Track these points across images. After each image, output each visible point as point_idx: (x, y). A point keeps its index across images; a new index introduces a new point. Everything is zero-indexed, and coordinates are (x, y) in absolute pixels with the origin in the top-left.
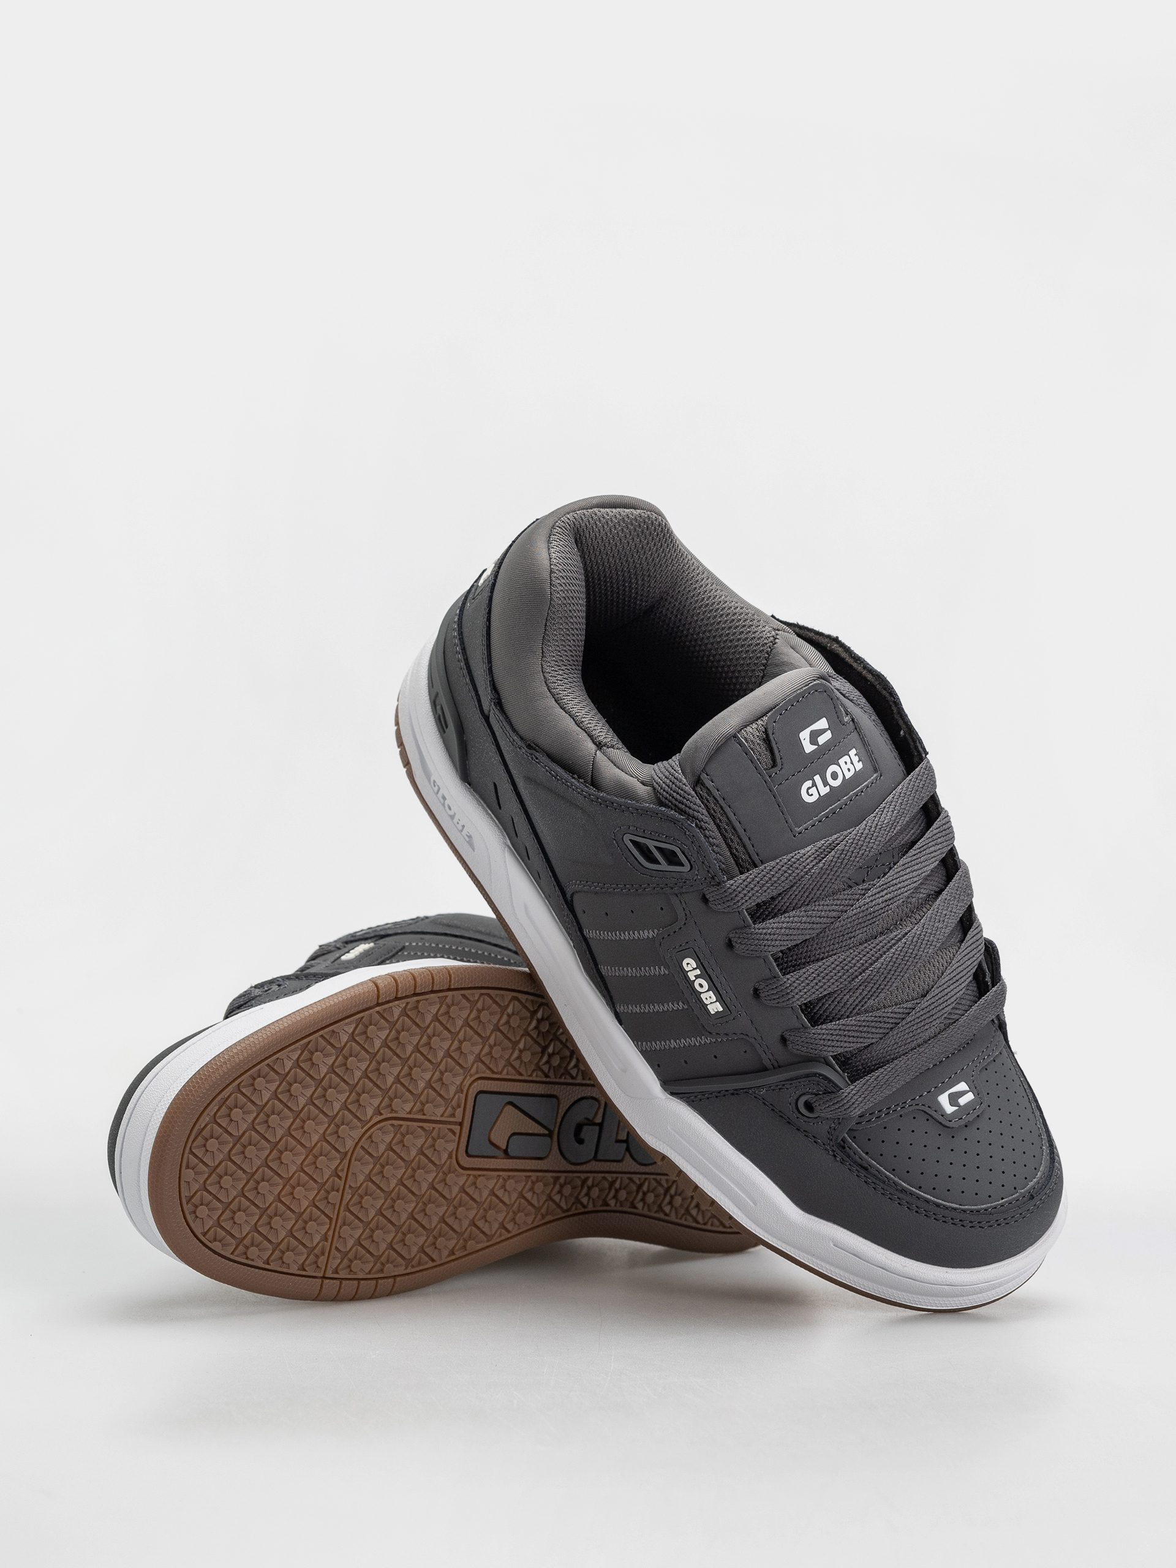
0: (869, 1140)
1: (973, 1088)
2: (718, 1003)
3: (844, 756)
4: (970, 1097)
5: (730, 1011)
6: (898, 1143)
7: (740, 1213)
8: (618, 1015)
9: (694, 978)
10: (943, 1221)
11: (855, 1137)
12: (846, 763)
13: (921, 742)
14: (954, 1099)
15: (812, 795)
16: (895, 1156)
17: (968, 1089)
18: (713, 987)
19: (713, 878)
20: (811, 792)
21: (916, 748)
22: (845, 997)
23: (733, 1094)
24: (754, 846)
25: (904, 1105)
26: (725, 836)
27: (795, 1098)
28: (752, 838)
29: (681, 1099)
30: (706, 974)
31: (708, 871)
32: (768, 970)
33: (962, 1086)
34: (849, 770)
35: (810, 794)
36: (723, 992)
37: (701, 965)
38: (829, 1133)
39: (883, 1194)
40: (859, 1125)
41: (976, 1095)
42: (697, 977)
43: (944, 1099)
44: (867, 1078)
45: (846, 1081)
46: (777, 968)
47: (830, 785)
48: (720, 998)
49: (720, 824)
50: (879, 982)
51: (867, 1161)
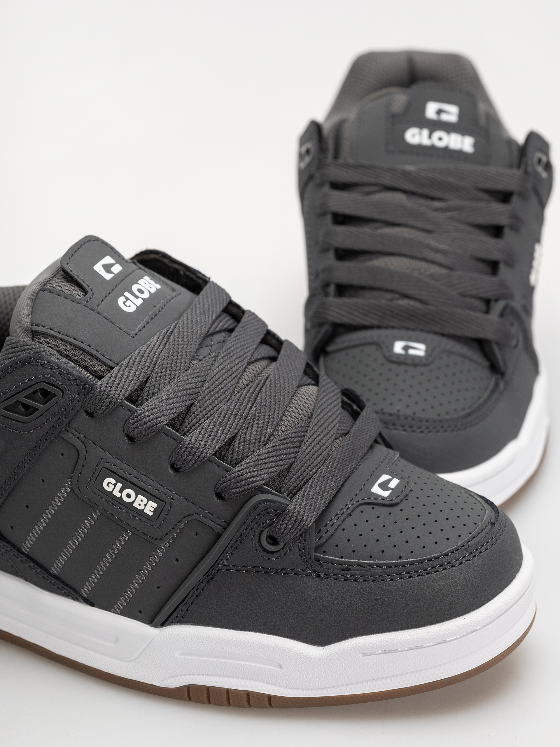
0: (337, 546)
1: (394, 474)
2: (150, 502)
4: (395, 481)
5: (163, 501)
6: (361, 535)
7: (274, 687)
8: (87, 600)
9: (120, 494)
10: (435, 572)
11: (325, 552)
12: (145, 283)
13: (200, 273)
14: (384, 486)
15: (130, 306)
16: (365, 546)
18: (140, 490)
19: (84, 388)
20: (128, 304)
21: (199, 277)
22: (247, 436)
23: (208, 582)
24: (105, 355)
25: (347, 506)
26: (77, 361)
27: (257, 540)
28: (99, 349)
29: (172, 623)
30: (127, 483)
31: (77, 385)
32: (172, 440)
34: (151, 288)
35: (128, 306)
36: (148, 488)
37: (119, 478)
38: (301, 556)
39: (375, 580)
40: (321, 539)
41: (400, 478)
42: (121, 491)
43: (377, 490)
44: (303, 490)
45: (289, 500)
46: (178, 434)
48: (150, 496)
49: (68, 353)
50: (267, 414)
51: (346, 563)
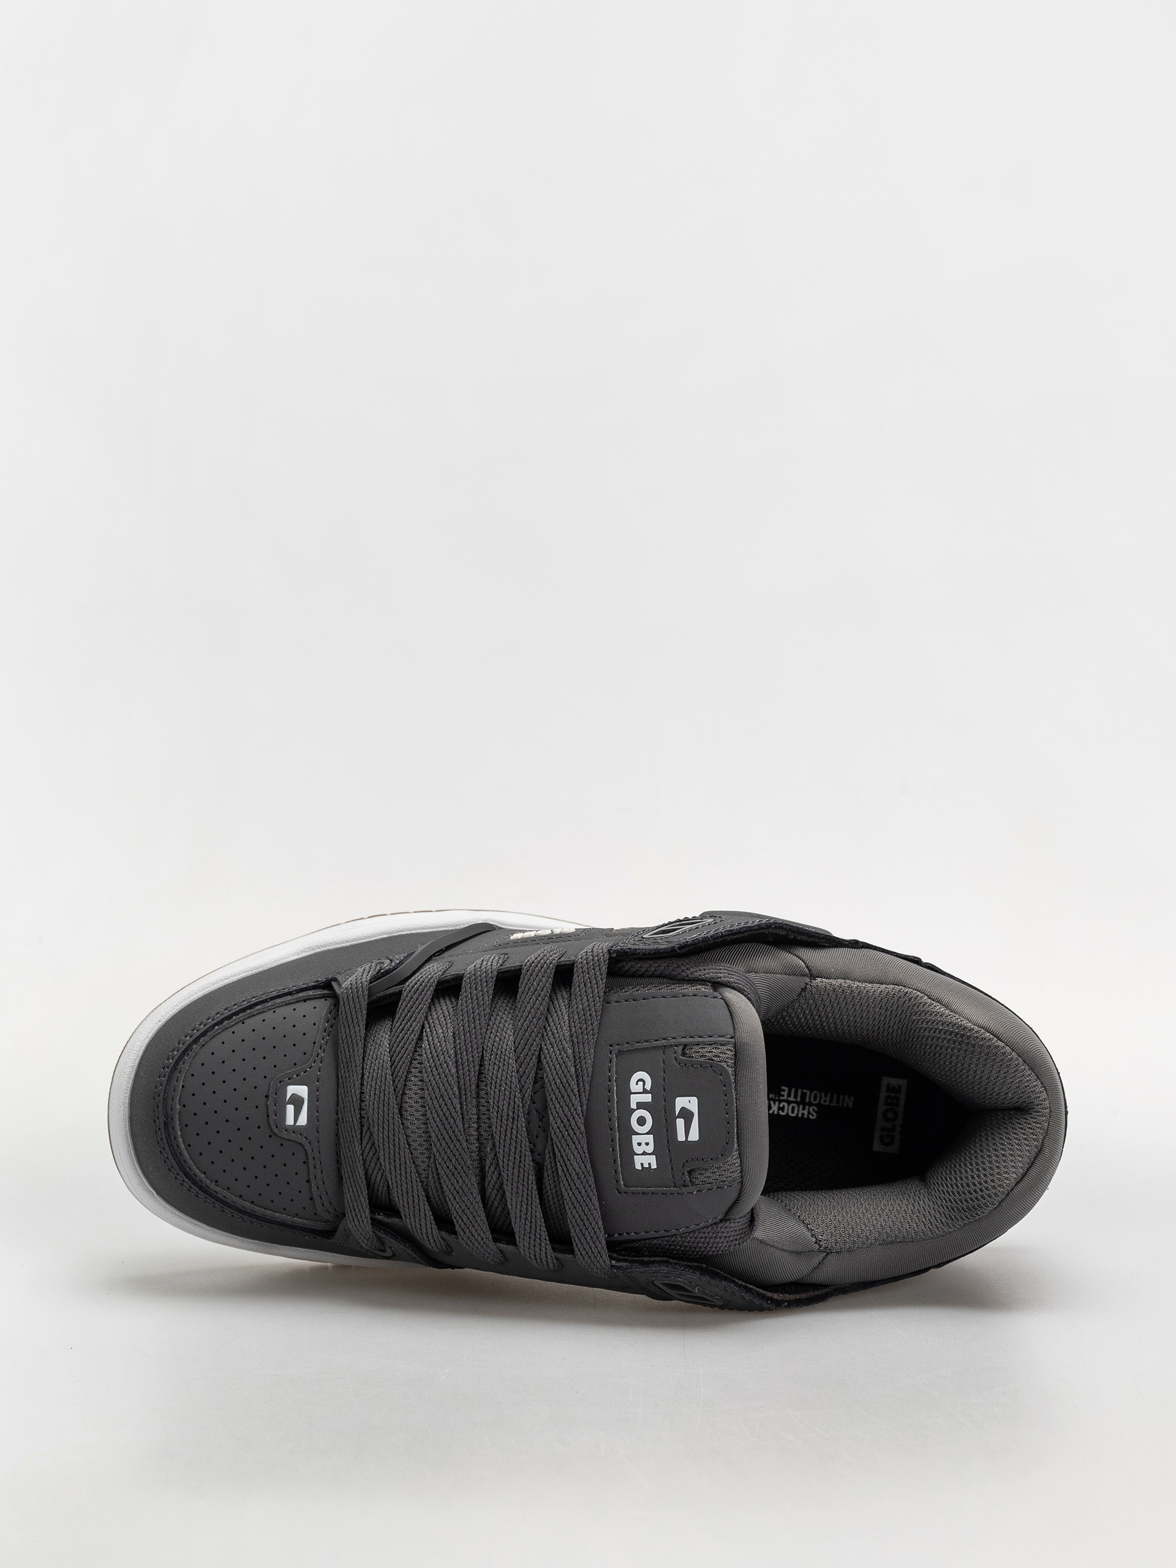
1: (295, 1129)
3: (654, 1150)
4: (290, 1121)
12: (647, 1144)
14: (297, 1101)
15: (637, 1082)
17: (298, 1124)
20: (640, 1084)
33: (303, 1120)
34: (639, 1144)
35: (639, 1081)
41: (288, 1129)
43: (302, 1091)
44: (365, 1012)
47: (636, 1110)
